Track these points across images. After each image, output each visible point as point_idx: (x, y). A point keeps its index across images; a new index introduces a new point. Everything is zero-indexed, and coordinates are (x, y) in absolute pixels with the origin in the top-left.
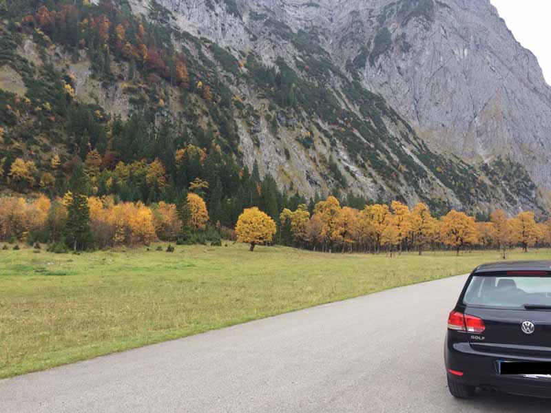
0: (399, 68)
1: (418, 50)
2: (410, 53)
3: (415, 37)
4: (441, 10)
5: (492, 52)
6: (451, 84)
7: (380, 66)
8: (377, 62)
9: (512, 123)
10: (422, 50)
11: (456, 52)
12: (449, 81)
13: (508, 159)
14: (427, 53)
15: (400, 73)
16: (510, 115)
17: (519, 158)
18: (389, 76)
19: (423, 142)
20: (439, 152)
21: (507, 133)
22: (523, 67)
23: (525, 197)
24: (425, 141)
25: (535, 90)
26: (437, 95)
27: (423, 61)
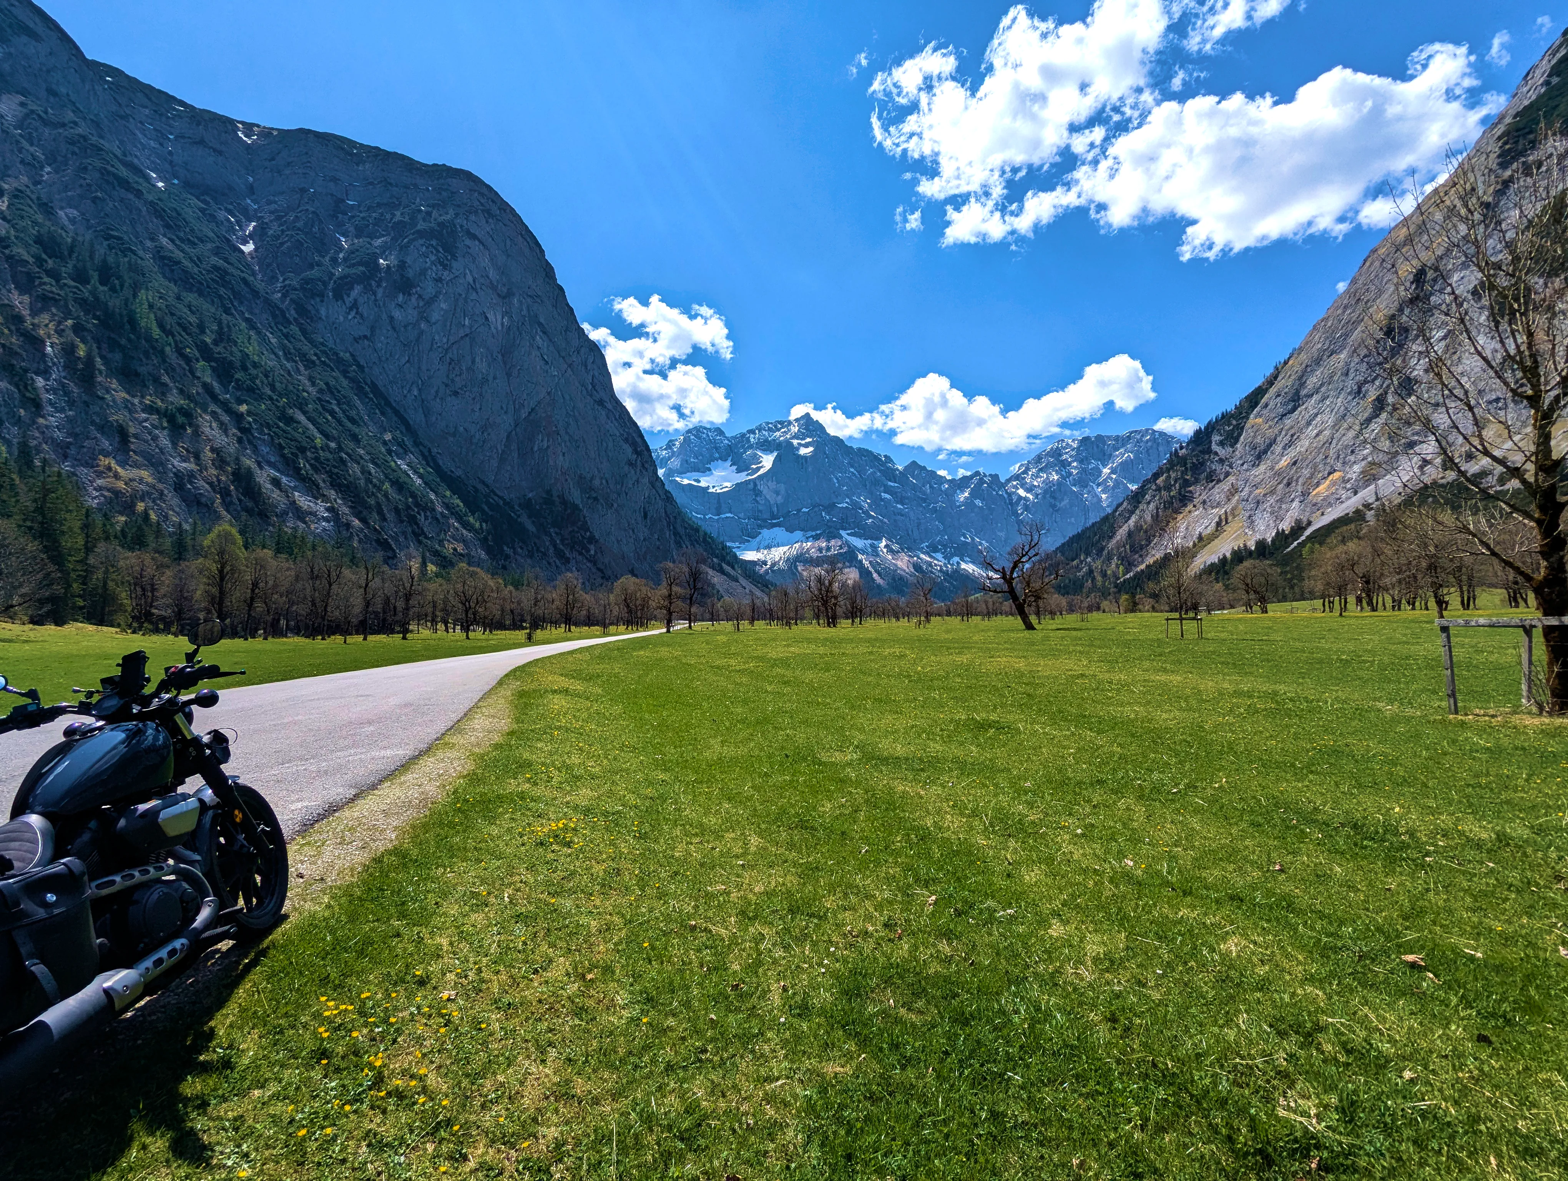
0: (391, 318)
1: (427, 297)
2: (414, 299)
3: (423, 272)
4: (468, 242)
5: (544, 333)
6: (482, 366)
7: (355, 305)
8: (349, 296)
9: (568, 444)
10: (433, 299)
11: (491, 316)
12: (478, 360)
13: (561, 497)
14: (443, 306)
15: (394, 328)
16: (567, 433)
17: (576, 496)
18: (373, 329)
19: (430, 451)
20: (459, 472)
21: (561, 458)
22: (586, 366)
23: (581, 554)
24: (434, 451)
25: (601, 403)
26: (457, 379)
27: (435, 316)
